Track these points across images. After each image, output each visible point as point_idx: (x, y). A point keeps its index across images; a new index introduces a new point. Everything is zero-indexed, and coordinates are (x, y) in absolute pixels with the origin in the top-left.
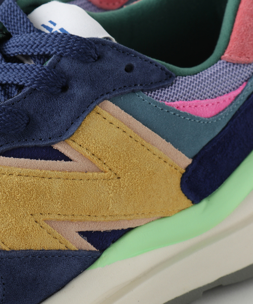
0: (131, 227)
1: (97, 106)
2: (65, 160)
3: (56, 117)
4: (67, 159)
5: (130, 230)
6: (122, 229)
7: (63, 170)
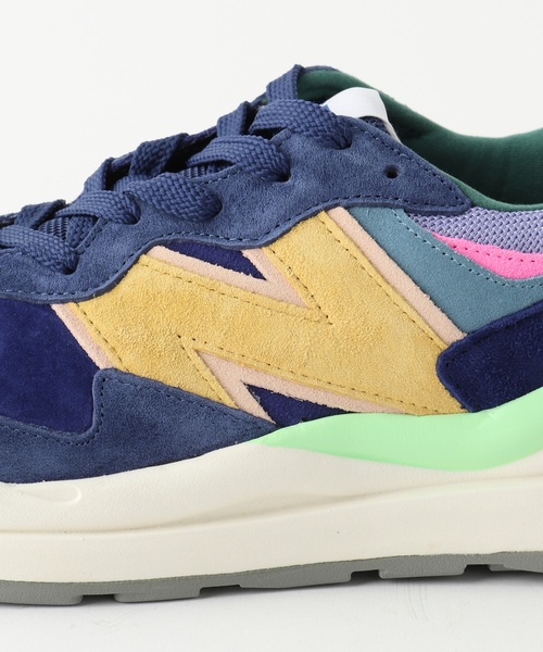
0: (341, 408)
1: (323, 213)
2: (255, 276)
3: (258, 213)
4: (258, 275)
5: (338, 412)
6: (324, 406)
7: (245, 289)
